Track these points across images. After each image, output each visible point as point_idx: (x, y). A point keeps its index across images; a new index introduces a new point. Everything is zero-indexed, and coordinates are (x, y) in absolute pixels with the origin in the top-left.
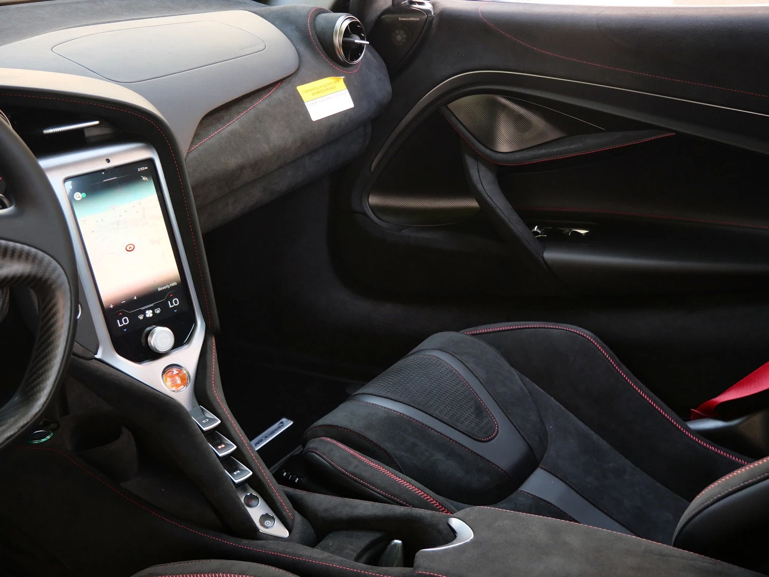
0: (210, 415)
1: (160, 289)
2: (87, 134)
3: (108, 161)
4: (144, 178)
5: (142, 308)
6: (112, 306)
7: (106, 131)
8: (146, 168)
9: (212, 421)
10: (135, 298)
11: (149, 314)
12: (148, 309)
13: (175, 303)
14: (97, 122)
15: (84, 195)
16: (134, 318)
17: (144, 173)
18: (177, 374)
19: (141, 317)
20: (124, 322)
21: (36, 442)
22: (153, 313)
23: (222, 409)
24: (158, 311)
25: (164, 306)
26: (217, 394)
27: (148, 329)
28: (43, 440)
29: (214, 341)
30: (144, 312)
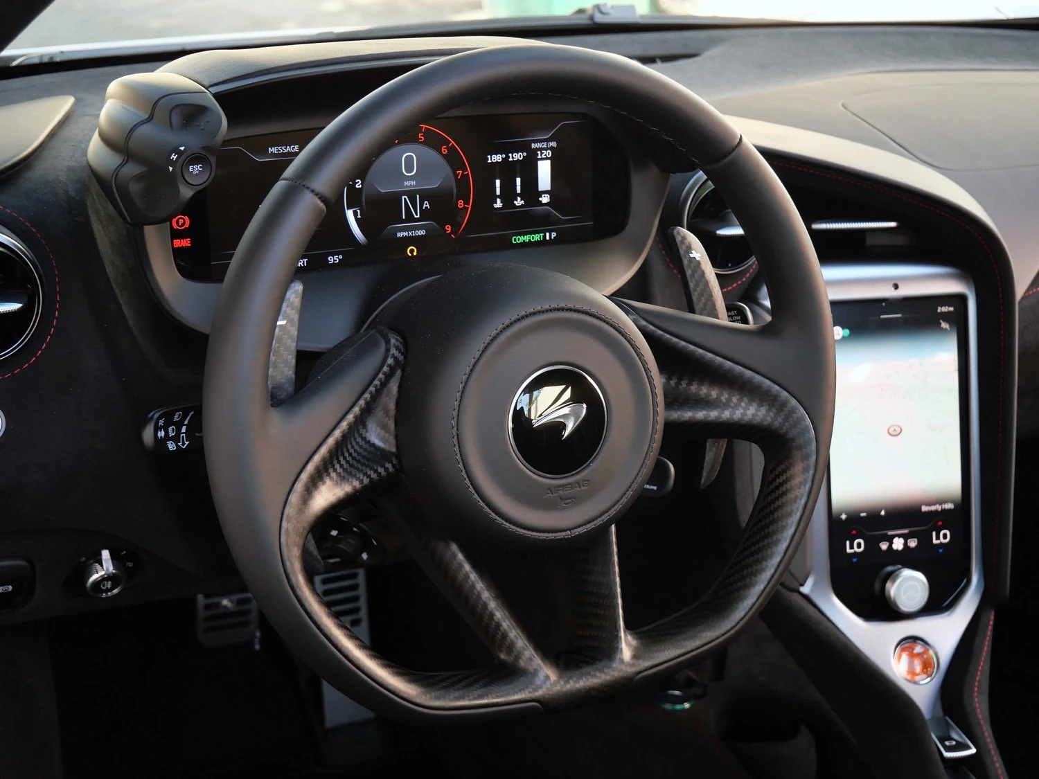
0: (957, 735)
1: (924, 509)
2: (870, 241)
3: (896, 287)
4: (944, 325)
5: (890, 533)
6: (844, 517)
7: (900, 240)
8: (951, 309)
9: (961, 746)
10: (883, 513)
11: (898, 544)
12: (899, 536)
13: (943, 537)
14: (893, 224)
15: (847, 332)
16: (872, 544)
17: (946, 317)
18: (919, 655)
19: (884, 546)
20: (856, 547)
21: (668, 706)
22: (905, 544)
23: (983, 733)
24: (913, 543)
25: (925, 539)
26: (979, 704)
27: (890, 568)
28: (679, 707)
29: (992, 618)
30: (890, 539)
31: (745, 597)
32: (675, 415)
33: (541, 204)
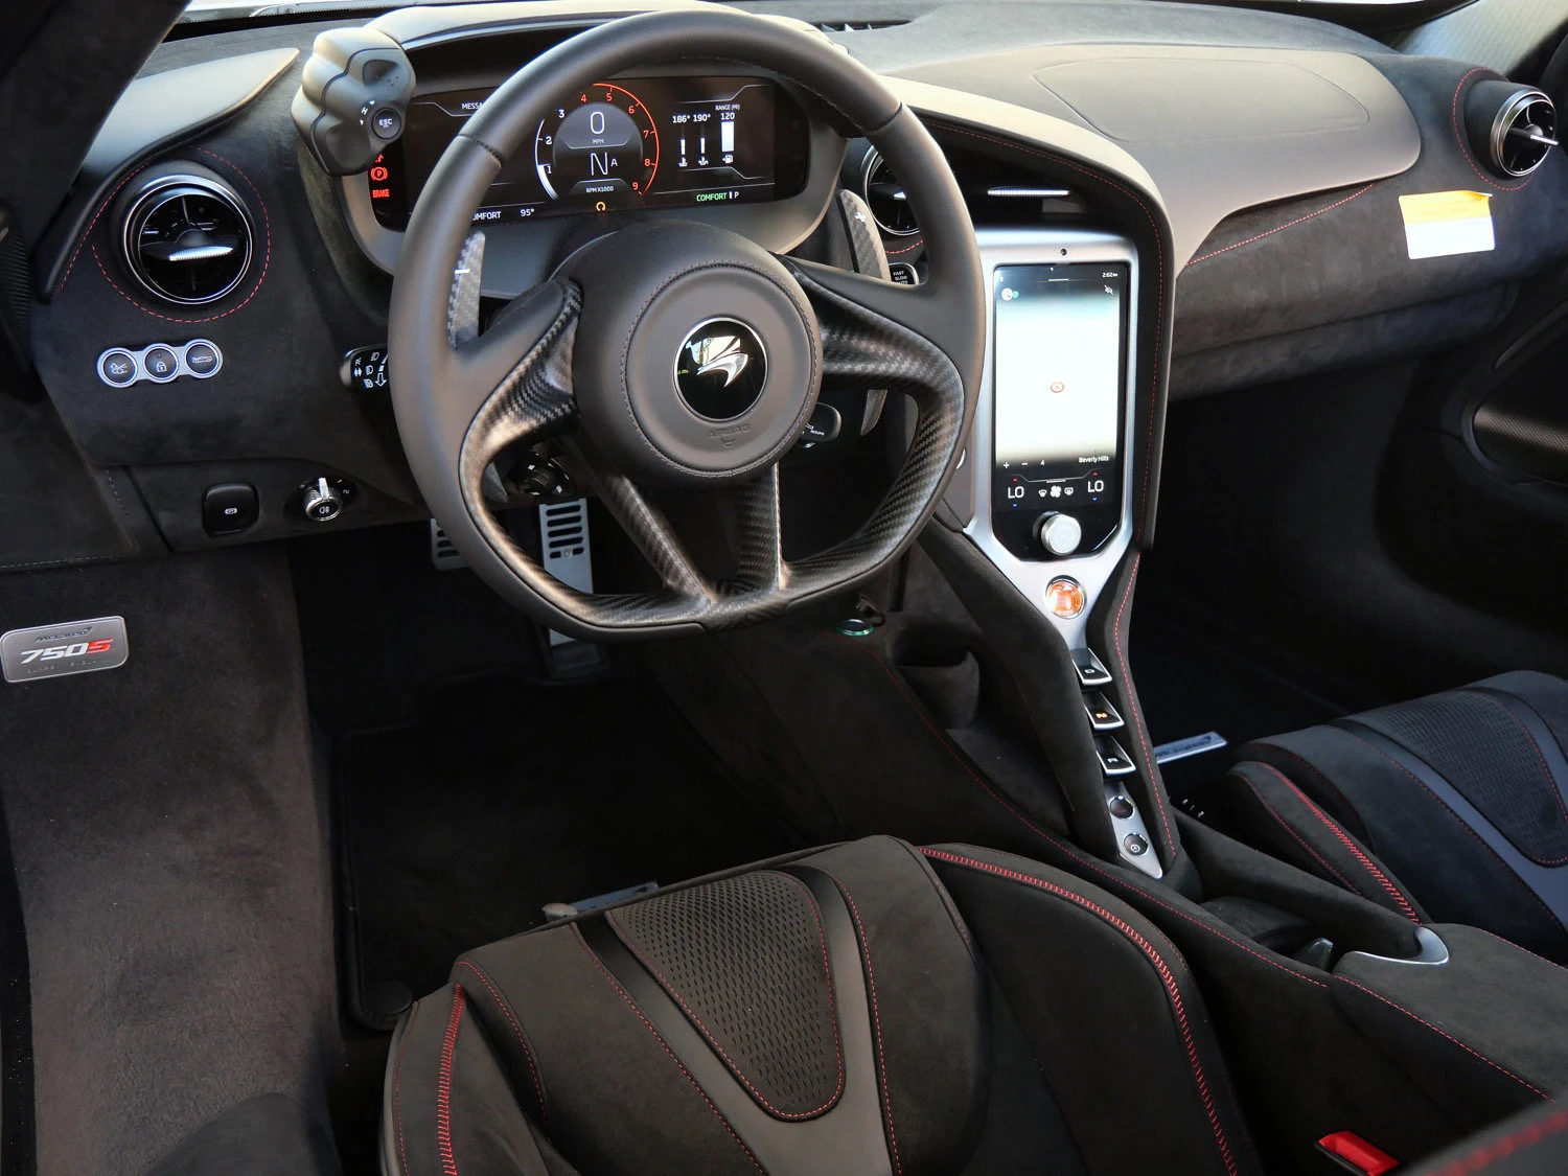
0: (1098, 665)
1: (1081, 460)
2: (1046, 208)
3: (1064, 252)
4: (1108, 290)
5: (1048, 482)
6: (1006, 466)
7: (1072, 208)
8: (1116, 275)
9: (1099, 674)
10: (1043, 463)
11: (1056, 492)
12: (1057, 484)
13: (1097, 487)
14: (1065, 193)
15: (1016, 294)
16: (1032, 490)
17: (1110, 282)
18: (1069, 592)
19: (1043, 493)
20: (1017, 493)
21: (849, 633)
22: (1062, 492)
23: (1119, 663)
24: (1069, 492)
25: (1080, 487)
26: (1119, 636)
27: (1047, 514)
28: (858, 633)
29: (1138, 561)
30: (1048, 487)
31: (894, 535)
32: (836, 367)
33: (724, 164)
